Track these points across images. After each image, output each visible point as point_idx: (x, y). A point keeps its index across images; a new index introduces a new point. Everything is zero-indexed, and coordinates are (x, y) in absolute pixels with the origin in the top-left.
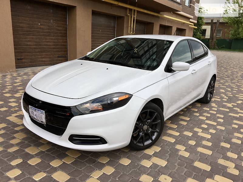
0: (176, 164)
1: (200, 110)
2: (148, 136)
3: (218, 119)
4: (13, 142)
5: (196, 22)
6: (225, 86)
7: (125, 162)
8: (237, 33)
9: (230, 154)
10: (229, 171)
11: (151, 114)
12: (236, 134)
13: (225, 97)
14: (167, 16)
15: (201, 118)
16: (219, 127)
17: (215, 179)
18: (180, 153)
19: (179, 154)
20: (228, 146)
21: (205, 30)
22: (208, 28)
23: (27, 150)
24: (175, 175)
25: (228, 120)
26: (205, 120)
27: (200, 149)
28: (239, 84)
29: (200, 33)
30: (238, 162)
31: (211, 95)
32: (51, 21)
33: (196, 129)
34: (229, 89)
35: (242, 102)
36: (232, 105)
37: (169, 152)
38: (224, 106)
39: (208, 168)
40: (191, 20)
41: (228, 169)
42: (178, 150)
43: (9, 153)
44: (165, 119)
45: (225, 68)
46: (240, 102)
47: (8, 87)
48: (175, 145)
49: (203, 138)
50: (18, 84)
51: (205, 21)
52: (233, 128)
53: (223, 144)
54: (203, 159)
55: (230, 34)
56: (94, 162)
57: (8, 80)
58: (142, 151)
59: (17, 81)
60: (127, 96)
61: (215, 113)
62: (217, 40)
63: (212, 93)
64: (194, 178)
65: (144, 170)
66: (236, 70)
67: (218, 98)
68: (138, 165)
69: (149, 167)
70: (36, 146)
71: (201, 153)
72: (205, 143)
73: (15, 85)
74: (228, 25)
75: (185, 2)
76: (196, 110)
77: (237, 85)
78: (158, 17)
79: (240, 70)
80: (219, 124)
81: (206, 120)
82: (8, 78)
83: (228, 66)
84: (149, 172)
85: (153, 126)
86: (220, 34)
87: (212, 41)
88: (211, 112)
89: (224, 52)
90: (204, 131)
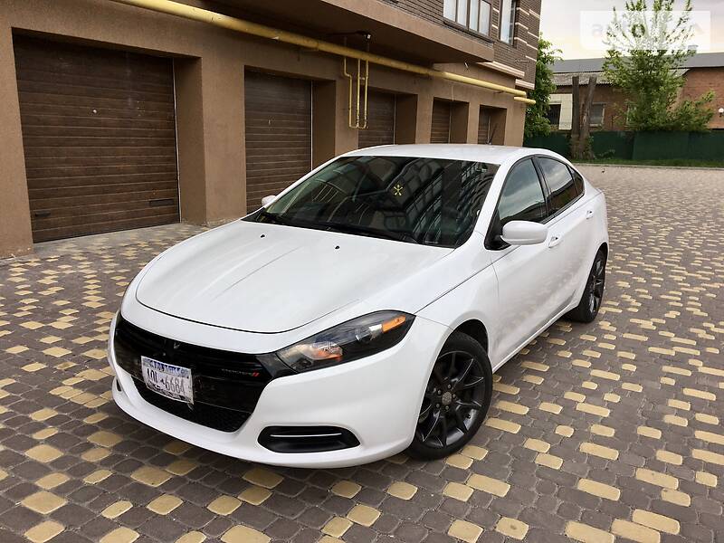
0: (533, 489)
1: (574, 344)
2: (454, 420)
3: (624, 363)
4: (90, 457)
5: (532, 86)
6: (629, 269)
7: (404, 491)
8: (645, 112)
9: (663, 456)
10: (666, 497)
11: (461, 362)
12: (673, 403)
13: (634, 302)
14: (453, 74)
15: (577, 362)
16: (626, 386)
17: (634, 520)
18: (539, 460)
19: (536, 462)
20: (657, 434)
21: (557, 108)
22: (565, 102)
23: (137, 477)
24: (536, 515)
25: (649, 367)
26: (588, 370)
27: (587, 447)
28: (664, 263)
29: (544, 116)
30: (686, 474)
31: (597, 300)
32: (130, 100)
33: (569, 395)
34: (642, 280)
35: (679, 314)
36: (654, 324)
37: (508, 458)
38: (634, 329)
39: (614, 494)
40: (518, 82)
41: (663, 493)
42: (533, 454)
43: (89, 487)
44: (494, 370)
45: (623, 218)
46: (673, 314)
47: (26, 301)
48: (522, 441)
49: (592, 418)
50: (53, 290)
51: (555, 81)
52: (665, 386)
53: (644, 431)
54: (599, 470)
55: (626, 116)
56: (324, 497)
57: (18, 280)
58: (441, 461)
59: (47, 281)
60: (402, 320)
61: (613, 347)
62: (591, 134)
63: (598, 294)
64: (582, 521)
65: (454, 510)
66: (652, 223)
67: (615, 307)
68: (438, 497)
69: (466, 500)
70: (157, 465)
71: (591, 457)
72: (596, 429)
73: (45, 293)
74: (620, 90)
75: (500, 33)
76: (563, 343)
77: (661, 268)
78: (428, 78)
79: (662, 222)
80: (626, 377)
81: (593, 367)
82: (17, 274)
83: (630, 212)
84: (468, 513)
85: (465, 394)
86: (599, 118)
87: (578, 139)
88: (601, 345)
89: (614, 169)
90: (591, 399)
